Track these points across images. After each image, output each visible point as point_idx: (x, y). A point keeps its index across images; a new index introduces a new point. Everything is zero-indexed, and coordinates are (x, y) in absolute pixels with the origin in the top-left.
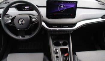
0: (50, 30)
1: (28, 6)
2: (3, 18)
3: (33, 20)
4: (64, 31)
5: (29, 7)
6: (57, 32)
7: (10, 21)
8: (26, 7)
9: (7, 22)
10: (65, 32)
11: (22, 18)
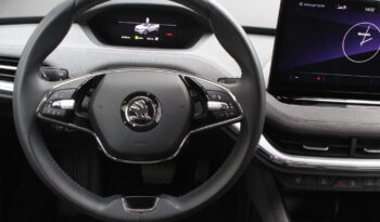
0: (284, 165)
1: (152, 22)
2: (27, 84)
3: (212, 105)
4: (363, 179)
5: (156, 26)
6: (324, 182)
7: (69, 104)
8: (140, 28)
9: (48, 110)
10: (370, 183)
11: (144, 90)
